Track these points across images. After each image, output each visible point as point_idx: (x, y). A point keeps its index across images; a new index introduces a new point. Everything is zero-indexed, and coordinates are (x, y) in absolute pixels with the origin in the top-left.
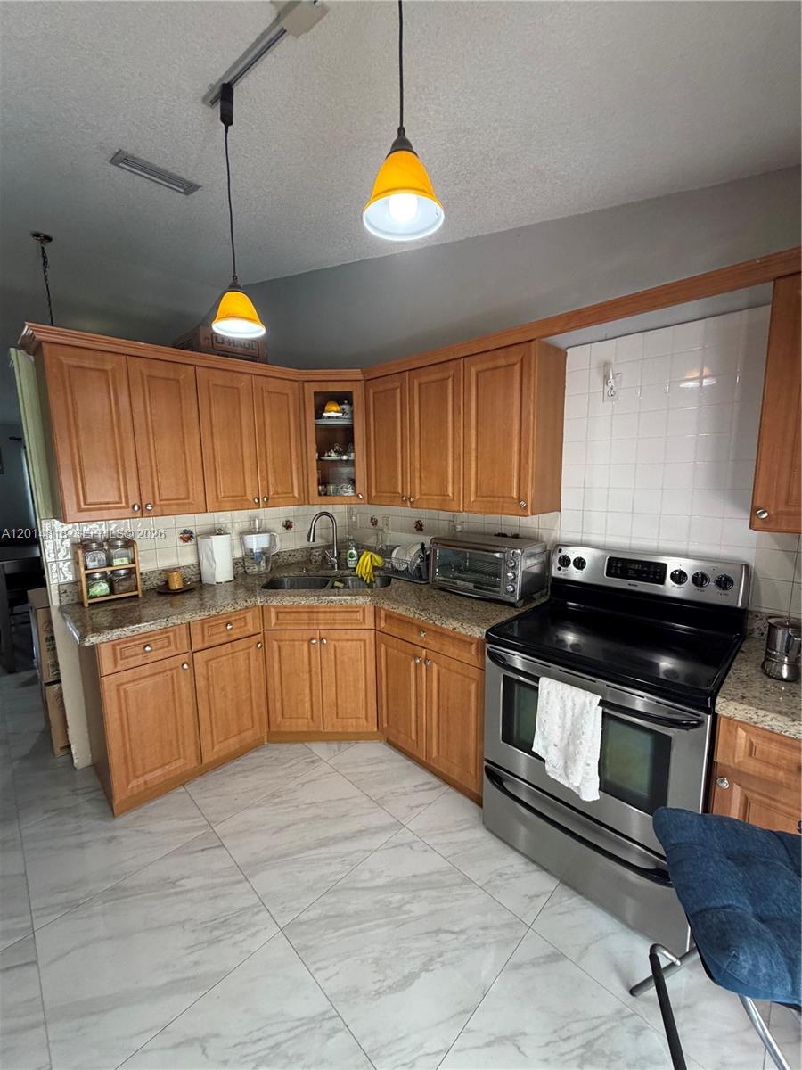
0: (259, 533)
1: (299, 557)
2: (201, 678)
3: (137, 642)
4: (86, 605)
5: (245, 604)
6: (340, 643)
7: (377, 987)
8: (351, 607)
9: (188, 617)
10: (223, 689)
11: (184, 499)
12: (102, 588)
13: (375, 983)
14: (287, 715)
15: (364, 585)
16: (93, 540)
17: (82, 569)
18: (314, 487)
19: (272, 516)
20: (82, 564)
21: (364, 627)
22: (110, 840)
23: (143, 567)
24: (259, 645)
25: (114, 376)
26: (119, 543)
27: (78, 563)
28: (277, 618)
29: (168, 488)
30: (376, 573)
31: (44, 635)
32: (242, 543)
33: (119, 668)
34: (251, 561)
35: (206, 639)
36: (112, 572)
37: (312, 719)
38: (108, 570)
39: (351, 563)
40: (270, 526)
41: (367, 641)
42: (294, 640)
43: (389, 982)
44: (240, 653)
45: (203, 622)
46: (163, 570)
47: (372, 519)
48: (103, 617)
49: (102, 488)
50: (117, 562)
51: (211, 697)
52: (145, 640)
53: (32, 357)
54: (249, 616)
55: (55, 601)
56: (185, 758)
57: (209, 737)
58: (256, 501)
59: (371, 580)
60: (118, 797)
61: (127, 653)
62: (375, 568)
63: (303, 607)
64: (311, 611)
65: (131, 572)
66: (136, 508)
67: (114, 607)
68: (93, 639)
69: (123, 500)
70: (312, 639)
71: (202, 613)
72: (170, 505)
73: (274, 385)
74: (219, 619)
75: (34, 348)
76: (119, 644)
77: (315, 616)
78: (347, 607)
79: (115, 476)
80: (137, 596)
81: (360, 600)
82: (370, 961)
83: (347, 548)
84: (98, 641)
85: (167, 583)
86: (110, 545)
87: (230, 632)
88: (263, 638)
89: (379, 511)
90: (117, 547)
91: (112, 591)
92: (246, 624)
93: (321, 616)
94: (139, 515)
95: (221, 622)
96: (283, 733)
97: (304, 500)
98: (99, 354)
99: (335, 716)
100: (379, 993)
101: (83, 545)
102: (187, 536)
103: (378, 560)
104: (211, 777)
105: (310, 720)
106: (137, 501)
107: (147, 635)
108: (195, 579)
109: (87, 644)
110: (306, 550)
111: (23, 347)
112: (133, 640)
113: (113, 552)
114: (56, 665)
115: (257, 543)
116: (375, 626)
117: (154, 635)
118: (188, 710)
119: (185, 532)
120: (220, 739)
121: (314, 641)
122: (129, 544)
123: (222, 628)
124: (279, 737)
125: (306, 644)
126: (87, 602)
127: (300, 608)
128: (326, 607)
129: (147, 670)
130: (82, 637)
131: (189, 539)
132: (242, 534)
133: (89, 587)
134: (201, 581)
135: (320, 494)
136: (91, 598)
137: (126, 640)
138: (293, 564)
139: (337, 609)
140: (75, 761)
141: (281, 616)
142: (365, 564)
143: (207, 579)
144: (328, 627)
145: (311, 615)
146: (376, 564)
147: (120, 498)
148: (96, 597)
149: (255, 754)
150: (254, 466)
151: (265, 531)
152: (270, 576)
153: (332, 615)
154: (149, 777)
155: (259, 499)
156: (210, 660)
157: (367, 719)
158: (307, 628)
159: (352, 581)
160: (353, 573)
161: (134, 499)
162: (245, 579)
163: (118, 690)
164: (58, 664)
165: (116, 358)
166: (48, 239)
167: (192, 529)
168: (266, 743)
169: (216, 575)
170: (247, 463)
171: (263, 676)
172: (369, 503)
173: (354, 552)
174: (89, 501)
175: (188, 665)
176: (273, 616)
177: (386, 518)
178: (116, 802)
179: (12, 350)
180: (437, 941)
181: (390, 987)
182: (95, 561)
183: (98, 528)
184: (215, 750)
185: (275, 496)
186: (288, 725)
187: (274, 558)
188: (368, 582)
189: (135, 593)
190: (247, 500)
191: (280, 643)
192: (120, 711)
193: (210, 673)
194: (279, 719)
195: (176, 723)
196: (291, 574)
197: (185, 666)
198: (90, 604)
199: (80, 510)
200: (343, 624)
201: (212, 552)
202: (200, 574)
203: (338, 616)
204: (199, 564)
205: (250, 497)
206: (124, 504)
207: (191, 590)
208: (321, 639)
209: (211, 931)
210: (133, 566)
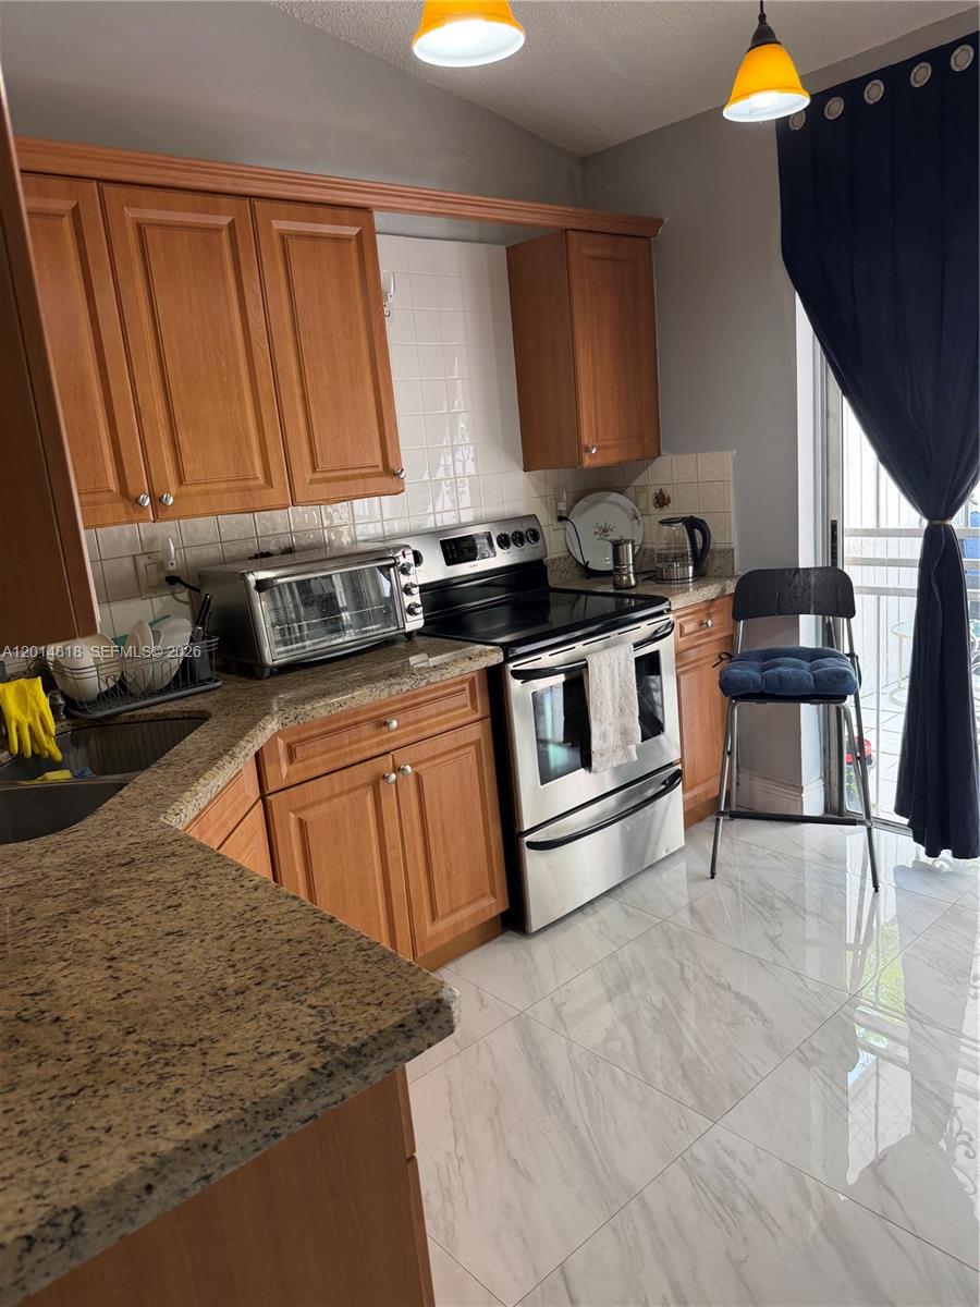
7: (759, 1022)
13: (755, 1023)
43: (752, 1014)
82: (732, 1029)
100: (765, 1020)
116: (262, 788)
180: (695, 979)
181: (756, 1012)
209: (740, 1213)
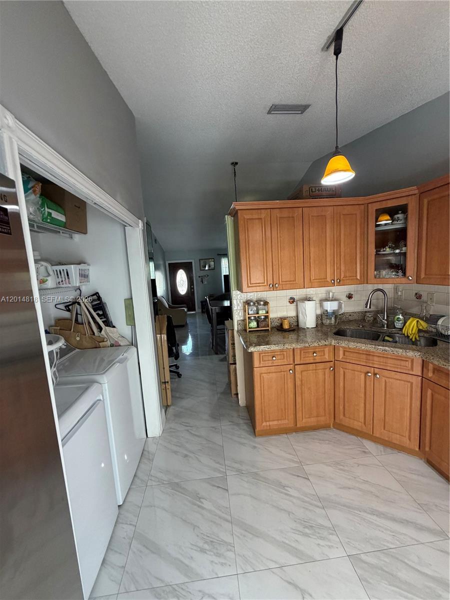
0: (332, 300)
1: (356, 317)
2: (298, 380)
3: (269, 354)
4: (248, 332)
5: (325, 343)
6: (391, 380)
8: (401, 357)
9: (294, 345)
10: (309, 389)
11: (293, 281)
12: (254, 324)
14: (347, 415)
15: (410, 342)
16: (251, 301)
17: (247, 314)
18: (372, 272)
19: (340, 291)
20: (247, 312)
21: (411, 373)
22: (255, 447)
23: (272, 315)
24: (332, 369)
25: (265, 221)
26: (262, 303)
27: (245, 311)
28: (344, 354)
29: (286, 276)
30: (422, 334)
31: (231, 342)
32: (321, 306)
33: (261, 365)
34: (326, 317)
35: (302, 359)
36: (258, 317)
37: (365, 423)
38: (257, 315)
39: (398, 325)
40: (338, 297)
41: (414, 383)
42: (354, 371)
44: (320, 370)
45: (301, 349)
46: (280, 318)
47: (416, 294)
48: (253, 338)
49: (257, 276)
50: (260, 312)
51: (303, 392)
52: (273, 354)
53: (233, 218)
54: (327, 350)
55: (236, 328)
56: (288, 420)
57: (301, 413)
58: (333, 282)
59: (416, 338)
60: (258, 429)
61: (265, 359)
62: (420, 331)
63: (363, 351)
64: (368, 354)
65: (267, 317)
66: (271, 286)
67: (259, 334)
68: (251, 349)
69: (266, 282)
70: (368, 372)
71: (301, 345)
72: (286, 284)
73: (347, 210)
74: (309, 349)
75: (235, 214)
76: (262, 353)
77: (371, 358)
78: (397, 356)
79: (263, 269)
80: (268, 330)
81: (410, 354)
83: (396, 314)
84: (254, 350)
85: (282, 324)
86: (258, 303)
87: (315, 357)
88: (334, 365)
89: (424, 289)
90: (261, 305)
91: (258, 327)
92: (324, 355)
93: (376, 359)
94: (272, 289)
95: (310, 351)
96: (343, 425)
97: (365, 280)
98: (259, 211)
99: (382, 428)
101: (248, 303)
102: (292, 300)
103: (424, 325)
104: (301, 435)
105: (363, 424)
106: (272, 283)
107: (274, 351)
108: (295, 324)
109: (249, 351)
110: (362, 312)
111: (230, 214)
112: (268, 353)
113: (259, 307)
114: (234, 356)
115: (330, 307)
116: (422, 374)
117: (277, 352)
118: (291, 396)
119: (291, 298)
120: (307, 417)
121: (370, 374)
122: (266, 303)
123: (311, 355)
124: (340, 427)
125: (363, 376)
126: (248, 330)
127: (360, 350)
128: (380, 354)
129: (273, 369)
130: (248, 347)
131: (293, 302)
132: (322, 301)
133: (249, 323)
134: (298, 325)
135: (375, 277)
136: (250, 328)
137: (265, 352)
138: (352, 321)
139: (389, 357)
140: (240, 402)
141: (347, 354)
142: (412, 327)
143: (301, 325)
144: (381, 367)
145: (368, 357)
146: (421, 328)
147: (265, 281)
148: (251, 328)
149: (325, 432)
150: (332, 262)
151: (335, 300)
152: (338, 327)
153: (384, 359)
154: (271, 423)
155: (334, 281)
156: (303, 371)
157: (410, 440)
158: (364, 364)
159: (399, 337)
160: (400, 332)
161: (270, 282)
162: (322, 327)
163: (260, 376)
164: (235, 356)
165: (266, 211)
166: (237, 163)
167: (295, 297)
168: (332, 427)
169: (307, 324)
170: (328, 259)
171: (332, 388)
172: (417, 283)
173: (401, 317)
174: (252, 282)
175: (292, 371)
176: (341, 352)
177: (431, 294)
178: (257, 430)
179: (226, 216)
182: (252, 311)
183: (253, 296)
184: (303, 421)
185: (345, 278)
186: (346, 422)
187: (340, 316)
188: (414, 340)
189: (267, 328)
190: (327, 281)
191: (345, 370)
192: (261, 387)
193: (303, 378)
194: (342, 417)
195: (285, 400)
196: (351, 328)
197: (291, 371)
198: (249, 331)
199: (248, 287)
200: (394, 367)
201: (305, 310)
202: (298, 321)
203: (390, 361)
204: (297, 316)
205: (329, 279)
206: (266, 284)
207: (293, 330)
208: (375, 374)
210: (267, 314)
